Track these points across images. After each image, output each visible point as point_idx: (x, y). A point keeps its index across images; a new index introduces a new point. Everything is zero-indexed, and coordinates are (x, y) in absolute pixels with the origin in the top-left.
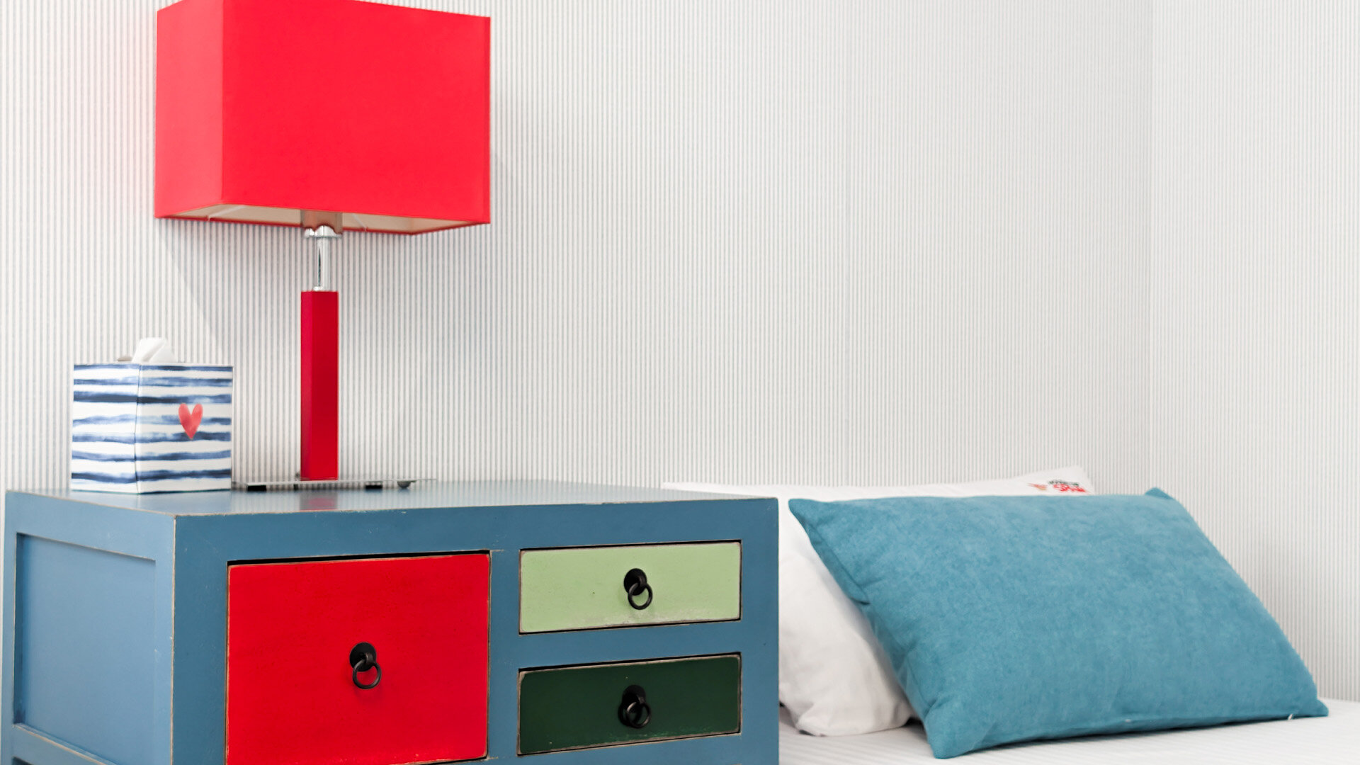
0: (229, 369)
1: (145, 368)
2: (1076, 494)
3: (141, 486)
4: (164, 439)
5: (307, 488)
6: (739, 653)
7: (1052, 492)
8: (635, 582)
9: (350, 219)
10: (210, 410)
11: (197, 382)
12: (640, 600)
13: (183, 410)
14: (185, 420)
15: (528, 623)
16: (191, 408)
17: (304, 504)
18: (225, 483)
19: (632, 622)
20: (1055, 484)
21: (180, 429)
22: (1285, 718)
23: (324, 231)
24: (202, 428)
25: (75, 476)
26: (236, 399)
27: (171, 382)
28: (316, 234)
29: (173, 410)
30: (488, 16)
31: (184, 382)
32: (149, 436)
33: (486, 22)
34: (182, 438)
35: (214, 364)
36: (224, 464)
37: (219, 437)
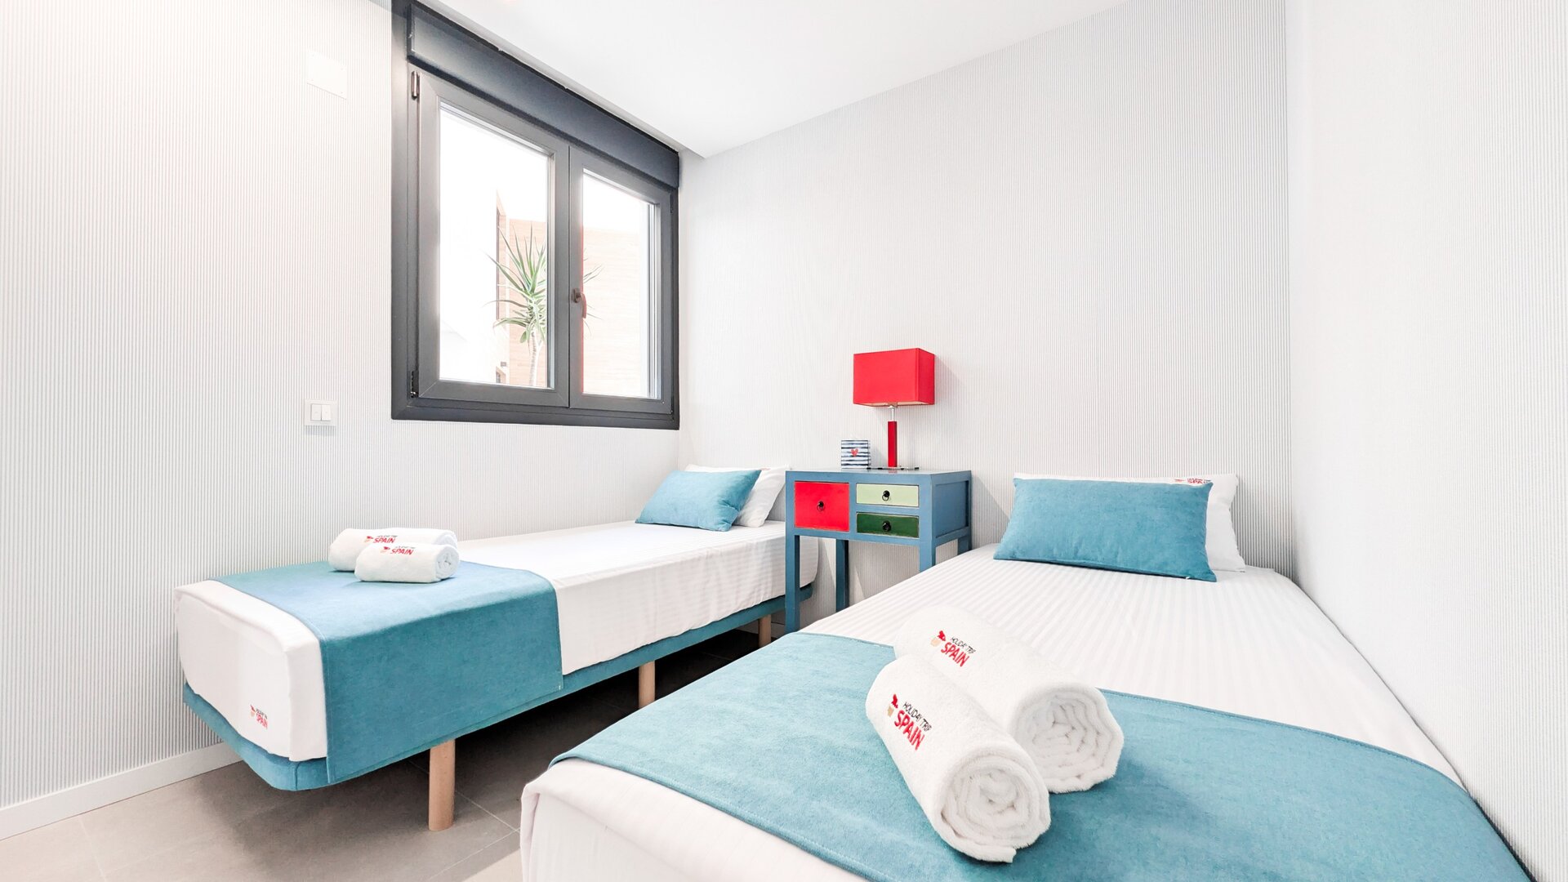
0: (867, 441)
1: (842, 440)
4: (848, 457)
6: (918, 516)
8: (887, 494)
9: (899, 403)
10: (860, 450)
11: (857, 444)
12: (886, 498)
13: (853, 450)
14: (854, 452)
16: (856, 450)
19: (885, 504)
21: (853, 454)
23: (891, 407)
24: (858, 455)
26: (869, 448)
27: (849, 444)
29: (850, 450)
31: (853, 444)
32: (844, 456)
34: (852, 456)
35: (862, 440)
36: (866, 463)
37: (864, 456)
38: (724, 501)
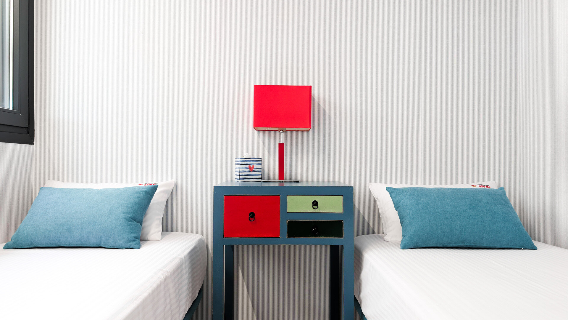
0: (261, 158)
1: (241, 158)
2: (487, 188)
3: (241, 180)
4: (245, 172)
5: (279, 182)
6: (343, 221)
7: (478, 187)
8: (315, 203)
9: (287, 129)
10: (256, 166)
11: (253, 161)
12: (316, 207)
13: (249, 166)
14: (250, 168)
15: (289, 210)
16: (251, 166)
17: (279, 185)
18: (260, 180)
19: (314, 212)
20: (479, 185)
21: (249, 170)
22: (521, 249)
23: (281, 131)
24: (254, 170)
25: (236, 178)
26: (263, 164)
27: (247, 161)
28: (280, 132)
29: (247, 166)
30: (310, 85)
31: (250, 161)
32: (242, 171)
33: (310, 87)
34: (249, 172)
35: (257, 158)
36: (260, 177)
37: (259, 171)
38: (130, 217)
